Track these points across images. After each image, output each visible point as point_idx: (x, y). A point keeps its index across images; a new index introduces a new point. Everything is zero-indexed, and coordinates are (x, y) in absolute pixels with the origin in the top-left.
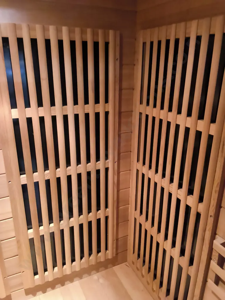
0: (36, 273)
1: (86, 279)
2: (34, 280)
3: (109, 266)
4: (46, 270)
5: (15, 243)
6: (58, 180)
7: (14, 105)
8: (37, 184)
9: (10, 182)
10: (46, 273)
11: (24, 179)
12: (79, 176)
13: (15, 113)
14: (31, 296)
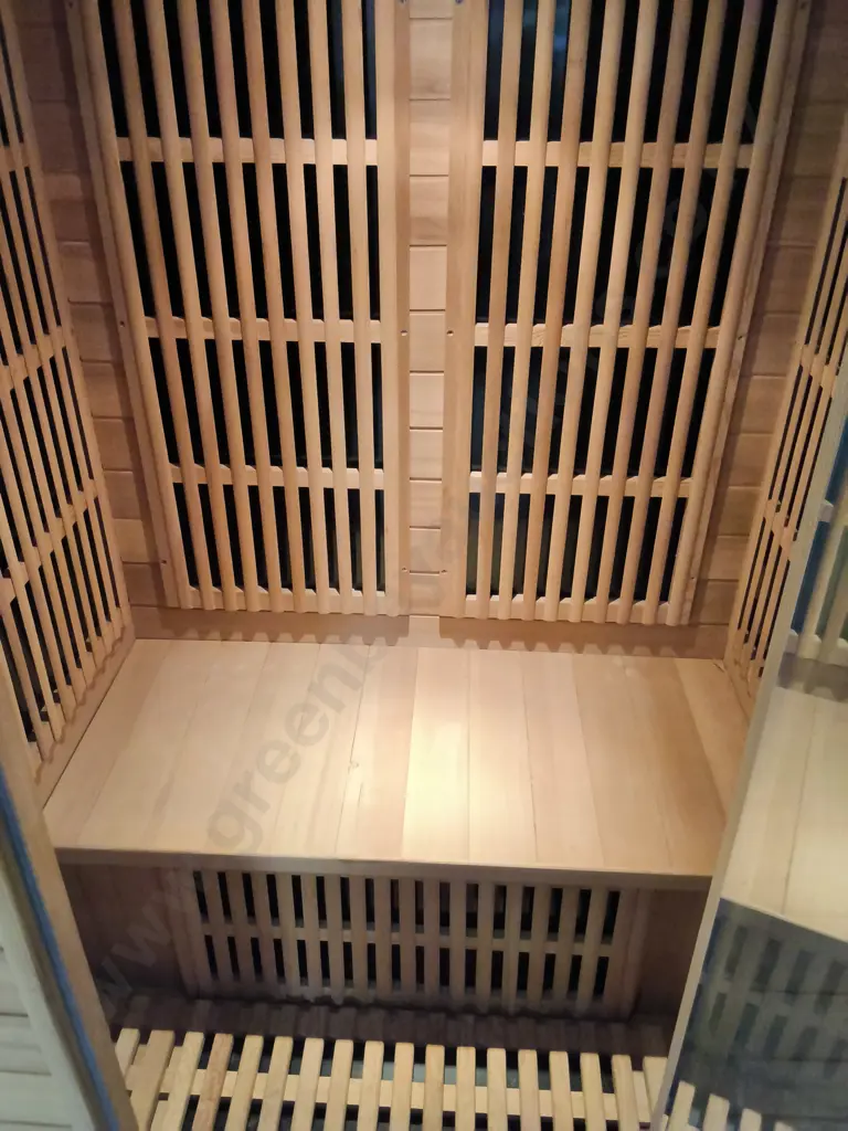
0: (471, 590)
1: (591, 659)
2: (463, 604)
3: (665, 650)
4: (494, 591)
5: (439, 494)
6: (564, 354)
7: (491, 131)
8: (509, 354)
9: (450, 332)
10: (495, 598)
11: (482, 334)
12: (622, 356)
13: (491, 153)
14: (450, 641)
